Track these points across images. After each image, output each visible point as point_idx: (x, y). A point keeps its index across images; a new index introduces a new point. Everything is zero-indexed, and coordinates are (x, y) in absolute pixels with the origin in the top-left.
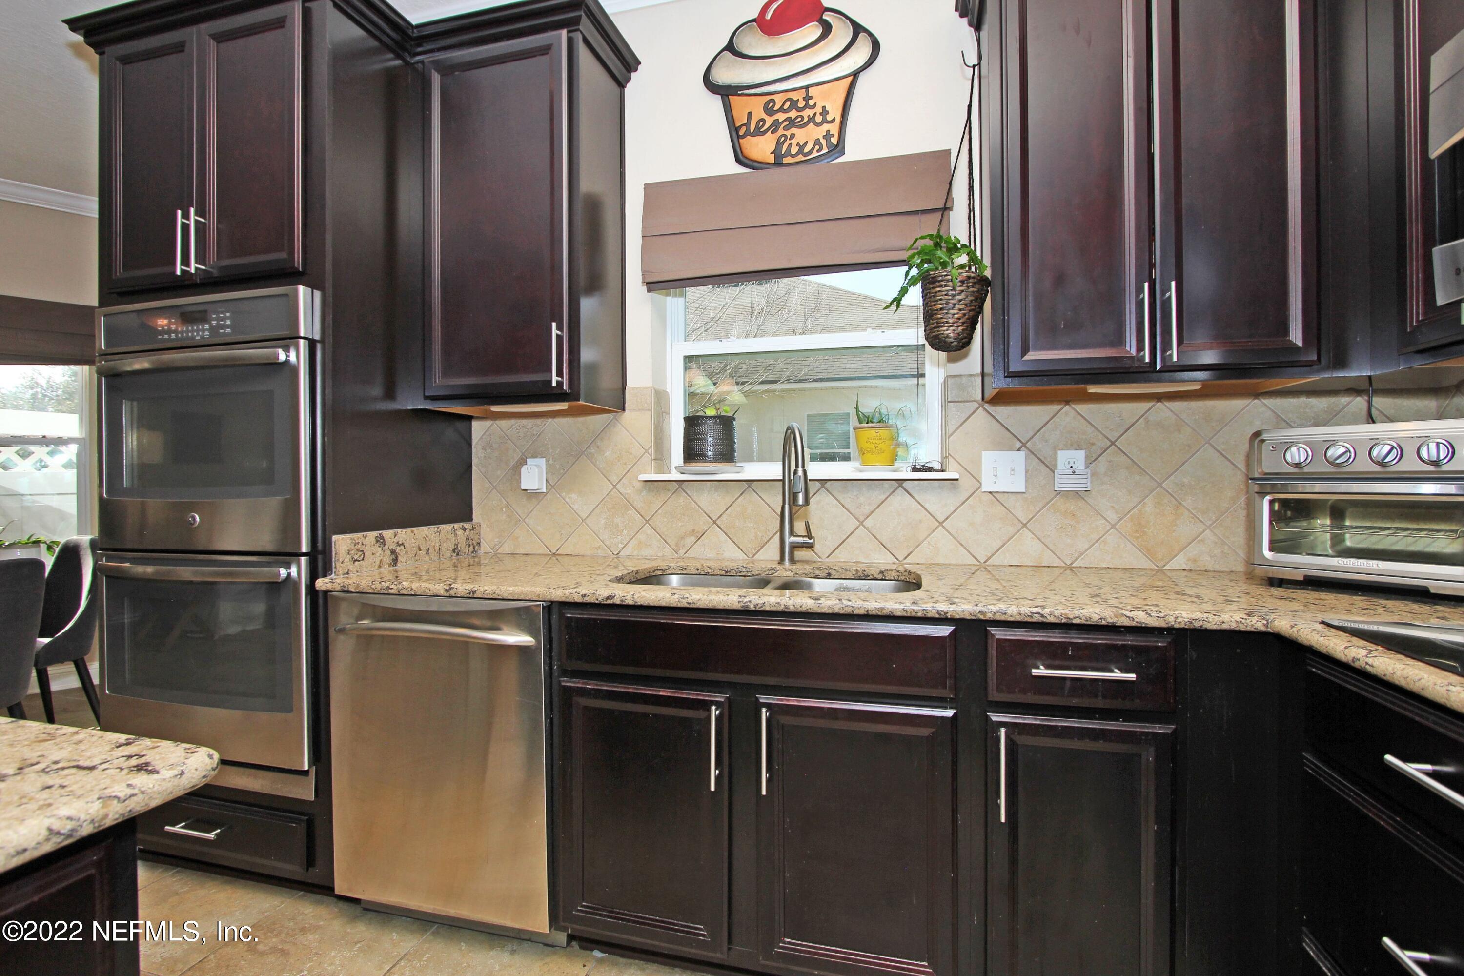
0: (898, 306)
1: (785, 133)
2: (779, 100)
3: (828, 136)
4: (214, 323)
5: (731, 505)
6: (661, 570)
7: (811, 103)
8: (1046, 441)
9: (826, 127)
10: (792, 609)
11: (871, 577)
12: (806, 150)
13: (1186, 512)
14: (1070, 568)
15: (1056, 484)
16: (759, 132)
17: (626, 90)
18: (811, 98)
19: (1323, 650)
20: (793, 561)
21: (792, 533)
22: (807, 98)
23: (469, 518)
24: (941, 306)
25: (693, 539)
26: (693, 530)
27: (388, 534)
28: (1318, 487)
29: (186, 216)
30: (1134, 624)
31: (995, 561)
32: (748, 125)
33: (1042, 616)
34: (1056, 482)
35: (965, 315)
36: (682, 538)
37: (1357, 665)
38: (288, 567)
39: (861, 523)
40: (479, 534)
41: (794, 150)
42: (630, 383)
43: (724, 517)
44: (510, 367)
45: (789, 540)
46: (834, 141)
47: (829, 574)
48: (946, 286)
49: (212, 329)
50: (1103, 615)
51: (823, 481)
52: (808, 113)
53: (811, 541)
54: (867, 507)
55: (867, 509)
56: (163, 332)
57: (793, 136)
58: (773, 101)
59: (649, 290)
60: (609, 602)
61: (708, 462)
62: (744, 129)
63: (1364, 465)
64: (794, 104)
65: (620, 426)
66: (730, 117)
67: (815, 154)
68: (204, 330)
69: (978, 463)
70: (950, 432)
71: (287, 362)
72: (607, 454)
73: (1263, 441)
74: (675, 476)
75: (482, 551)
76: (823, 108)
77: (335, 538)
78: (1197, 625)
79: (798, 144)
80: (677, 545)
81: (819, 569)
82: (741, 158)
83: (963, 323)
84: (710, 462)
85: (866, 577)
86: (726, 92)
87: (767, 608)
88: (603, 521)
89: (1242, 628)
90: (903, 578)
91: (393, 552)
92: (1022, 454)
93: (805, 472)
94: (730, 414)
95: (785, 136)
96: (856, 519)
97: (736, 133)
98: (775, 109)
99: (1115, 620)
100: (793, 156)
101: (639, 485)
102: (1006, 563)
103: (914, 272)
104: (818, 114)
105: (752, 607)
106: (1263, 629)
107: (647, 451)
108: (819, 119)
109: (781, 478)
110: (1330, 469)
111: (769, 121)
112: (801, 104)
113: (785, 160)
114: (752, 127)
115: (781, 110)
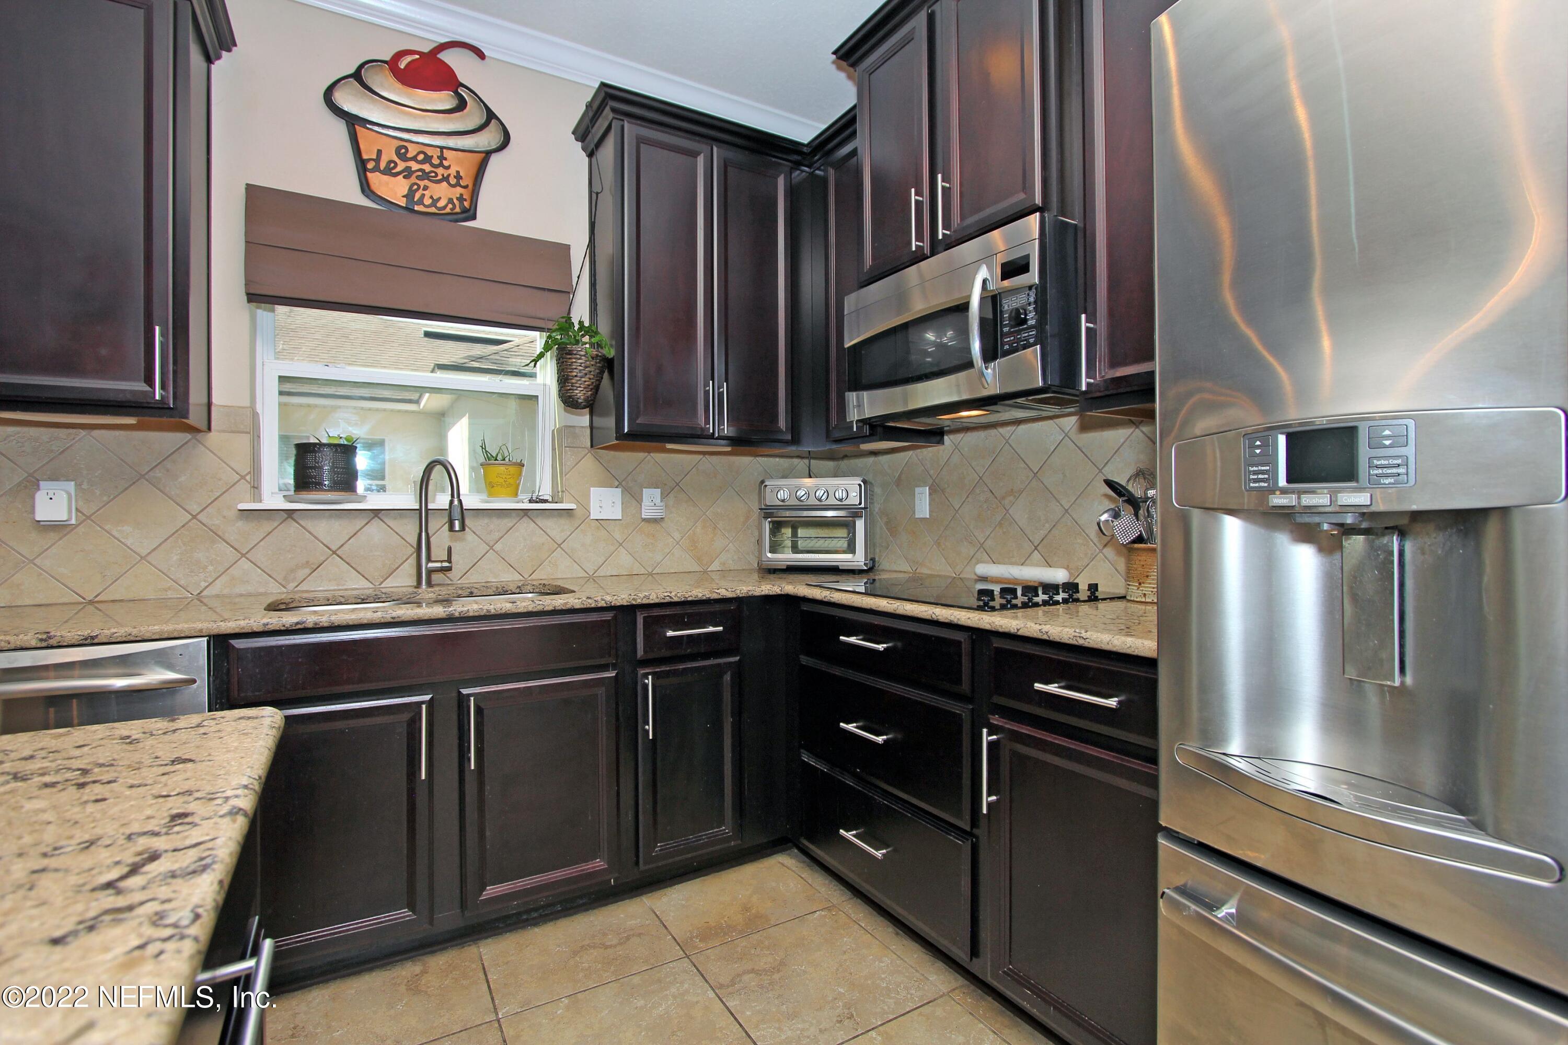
1: (418, 182)
2: (411, 150)
3: (461, 199)
5: (355, 534)
6: (285, 603)
7: (446, 163)
8: (636, 481)
9: (459, 190)
10: (493, 611)
11: (509, 592)
12: (439, 205)
13: (719, 532)
14: (651, 574)
15: (643, 513)
16: (390, 172)
17: (215, 65)
18: (446, 159)
19: (810, 597)
20: (430, 584)
21: (429, 559)
22: (441, 158)
24: (575, 374)
25: (307, 571)
26: (307, 562)
28: (788, 513)
30: (720, 597)
31: (601, 573)
32: (378, 160)
33: (671, 597)
34: (643, 510)
35: (593, 383)
36: (293, 571)
37: (826, 600)
39: (491, 548)
41: (427, 201)
43: (346, 547)
45: (426, 565)
46: (467, 205)
47: (471, 593)
48: (580, 359)
50: (704, 593)
52: (442, 171)
53: (452, 565)
54: (497, 533)
55: (497, 535)
57: (426, 188)
58: (406, 149)
59: (252, 302)
60: (299, 626)
61: (326, 490)
62: (371, 163)
63: (813, 501)
64: (428, 159)
65: (203, 448)
66: (356, 147)
67: (447, 211)
69: (587, 496)
70: (567, 471)
72: (183, 479)
73: (766, 486)
74: (274, 503)
76: (458, 172)
78: (750, 593)
79: (431, 197)
80: (285, 578)
81: (461, 588)
82: (366, 188)
83: (592, 389)
84: (328, 491)
85: (505, 593)
86: (351, 120)
88: (175, 558)
89: (771, 593)
90: (537, 590)
92: (619, 490)
94: (348, 442)
95: (419, 187)
96: (487, 544)
97: (361, 163)
98: (408, 156)
99: (710, 595)
100: (425, 206)
101: (232, 514)
102: (608, 574)
104: (452, 176)
105: (457, 614)
106: (779, 592)
107: (243, 477)
108: (452, 181)
110: (799, 503)
111: (401, 166)
112: (436, 161)
113: (416, 208)
114: (383, 165)
115: (414, 159)
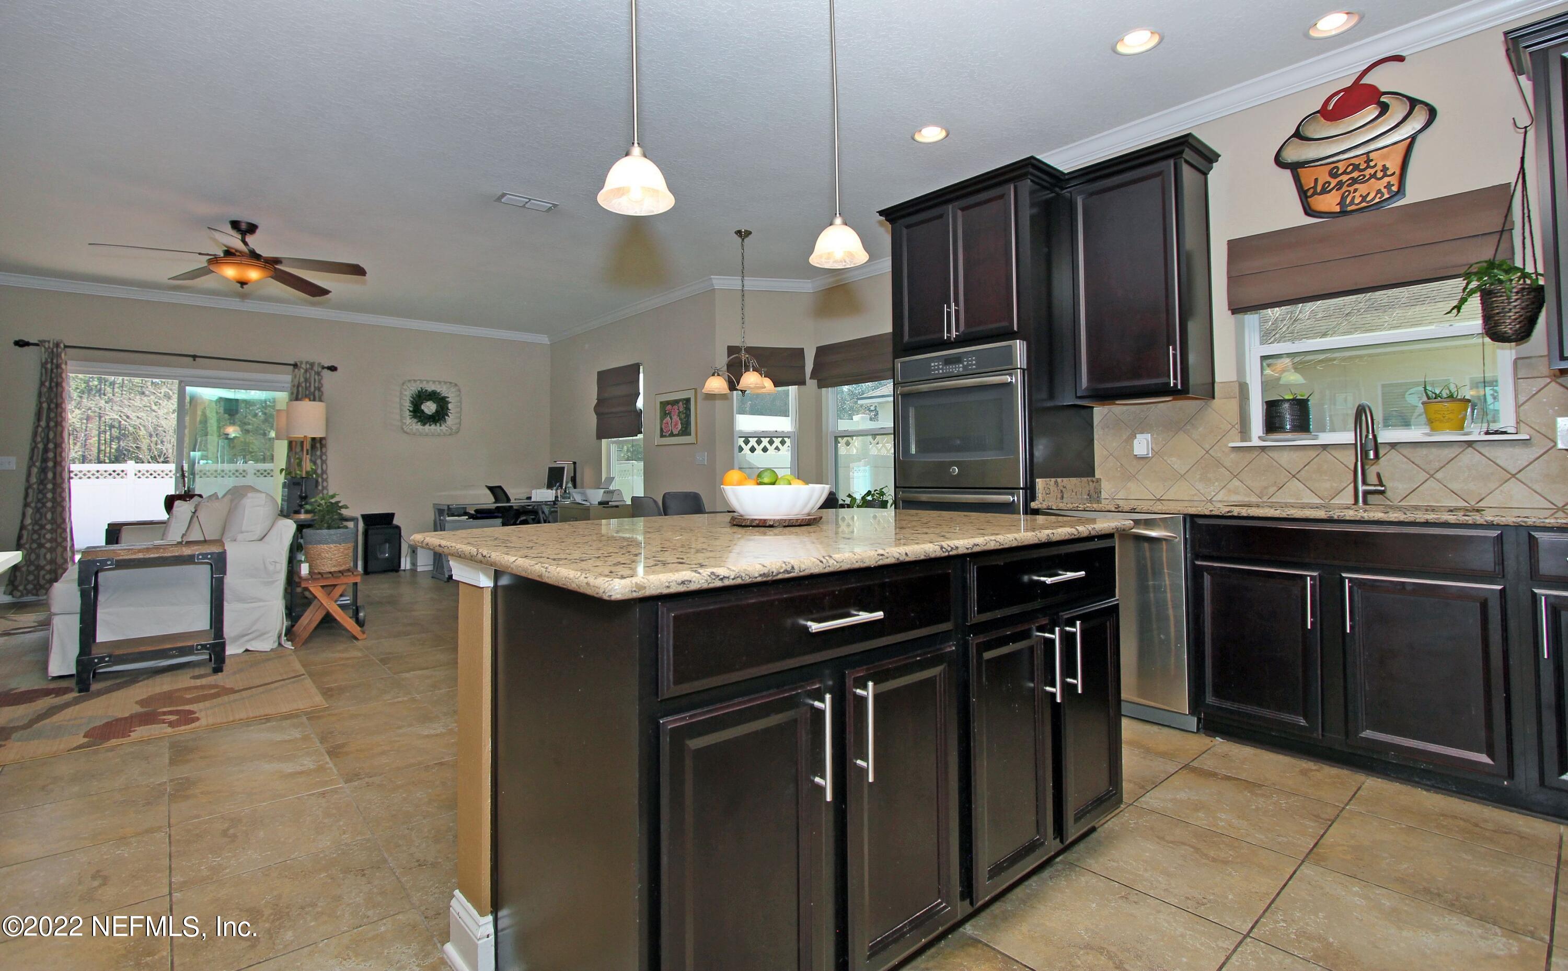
0: (1459, 311)
1: (1349, 189)
2: (1342, 167)
3: (1389, 186)
4: (965, 363)
5: (1309, 463)
7: (1372, 164)
9: (1386, 179)
12: (1368, 199)
16: (1324, 191)
17: (1209, 176)
18: (1371, 160)
20: (1365, 502)
21: (1364, 482)
22: (1368, 161)
23: (1092, 474)
24: (1498, 310)
25: (1275, 489)
26: (1276, 482)
27: (1059, 480)
29: (949, 307)
32: (1315, 187)
36: (1267, 488)
38: (1013, 497)
39: (1432, 475)
40: (1100, 485)
41: (1357, 201)
42: (1217, 379)
43: (1303, 473)
44: (1136, 375)
45: (1361, 488)
46: (1395, 189)
48: (1502, 295)
49: (964, 367)
51: (1393, 445)
52: (1371, 171)
53: (1383, 488)
54: (1437, 464)
55: (1437, 465)
56: (934, 370)
57: (1355, 190)
58: (1337, 168)
59: (1233, 314)
60: (1229, 514)
61: (1287, 432)
62: (1311, 191)
64: (1356, 167)
65: (1211, 409)
66: (1298, 184)
67: (1377, 200)
68: (959, 368)
69: (1552, 426)
70: (1524, 400)
71: (1011, 382)
72: (1201, 429)
74: (1255, 442)
75: (1103, 497)
76: (1384, 166)
77: (1037, 480)
79: (1361, 196)
80: (1261, 492)
82: (1309, 211)
84: (1289, 432)
86: (1295, 168)
87: (1348, 518)
88: (1198, 476)
91: (1062, 491)
93: (1375, 437)
94: (1305, 398)
95: (1350, 192)
96: (1427, 472)
97: (1304, 195)
98: (1340, 172)
100: (1357, 204)
101: (1228, 450)
103: (1474, 284)
104: (1379, 172)
107: (1232, 427)
108: (1379, 175)
109: (1354, 442)
111: (1334, 182)
112: (1362, 166)
113: (1349, 208)
114: (1319, 189)
115: (1345, 173)
